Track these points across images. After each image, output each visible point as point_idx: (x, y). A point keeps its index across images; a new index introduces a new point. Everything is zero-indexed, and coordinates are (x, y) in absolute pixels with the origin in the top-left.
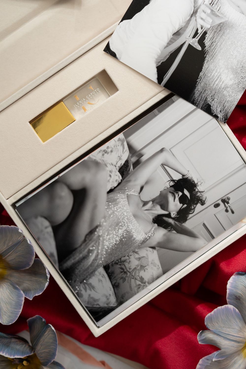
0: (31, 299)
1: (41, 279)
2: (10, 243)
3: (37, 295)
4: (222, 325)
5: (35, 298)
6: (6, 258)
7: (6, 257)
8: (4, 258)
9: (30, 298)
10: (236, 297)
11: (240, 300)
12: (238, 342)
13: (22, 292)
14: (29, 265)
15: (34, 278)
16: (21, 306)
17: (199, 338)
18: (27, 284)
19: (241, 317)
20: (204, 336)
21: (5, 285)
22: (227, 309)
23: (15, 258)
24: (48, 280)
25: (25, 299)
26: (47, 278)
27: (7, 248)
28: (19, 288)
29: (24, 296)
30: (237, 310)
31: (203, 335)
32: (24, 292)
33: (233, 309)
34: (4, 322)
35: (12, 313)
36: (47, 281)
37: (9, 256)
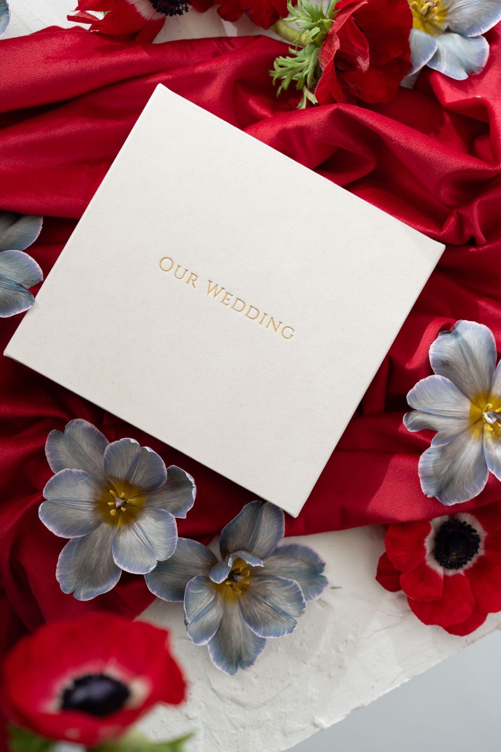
0: (185, 518)
1: (187, 489)
2: (130, 461)
3: (189, 510)
4: (432, 401)
5: (188, 513)
6: (133, 482)
7: (132, 480)
8: (131, 483)
9: (183, 516)
10: (443, 362)
11: (449, 365)
12: (459, 418)
13: (171, 515)
14: (164, 477)
15: (179, 492)
16: (175, 531)
17: (407, 424)
18: (173, 503)
19: (456, 388)
20: (412, 419)
21: (146, 514)
22: (434, 380)
23: (143, 477)
24: (194, 485)
25: (177, 519)
26: (192, 484)
27: (129, 468)
28: (165, 511)
29: (174, 517)
30: (448, 380)
31: (410, 418)
32: (173, 513)
33: (442, 379)
34: (163, 558)
35: (167, 544)
36: (193, 487)
37: (135, 477)
